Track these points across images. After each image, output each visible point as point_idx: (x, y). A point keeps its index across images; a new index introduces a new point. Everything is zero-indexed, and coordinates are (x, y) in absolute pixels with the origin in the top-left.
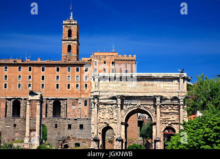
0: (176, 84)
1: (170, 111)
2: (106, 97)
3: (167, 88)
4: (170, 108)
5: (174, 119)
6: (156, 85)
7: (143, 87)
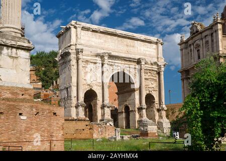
0: (154, 49)
1: (149, 77)
2: (90, 53)
3: (147, 53)
4: (149, 74)
5: (153, 86)
6: (137, 48)
7: (125, 48)
